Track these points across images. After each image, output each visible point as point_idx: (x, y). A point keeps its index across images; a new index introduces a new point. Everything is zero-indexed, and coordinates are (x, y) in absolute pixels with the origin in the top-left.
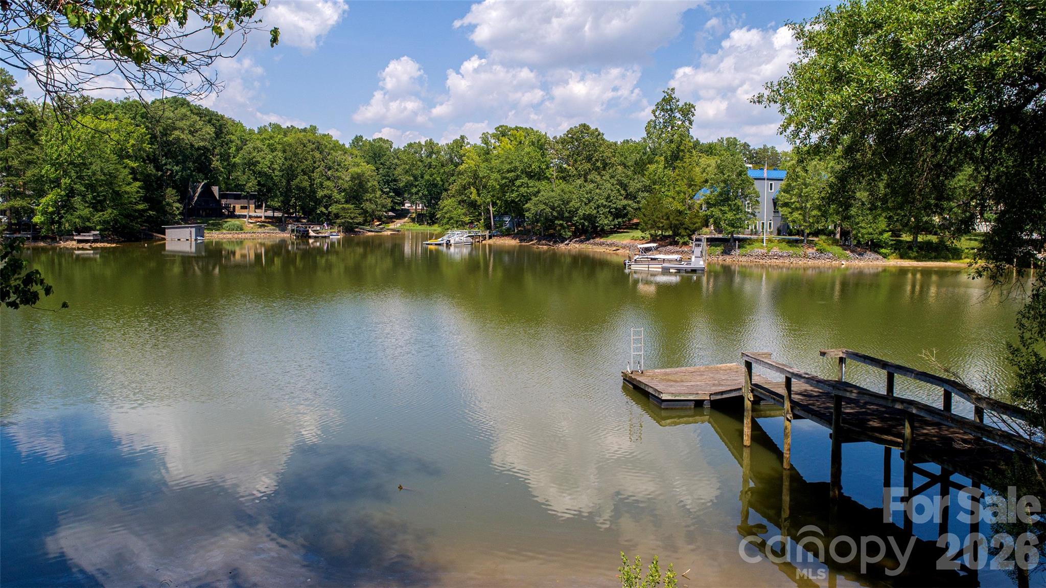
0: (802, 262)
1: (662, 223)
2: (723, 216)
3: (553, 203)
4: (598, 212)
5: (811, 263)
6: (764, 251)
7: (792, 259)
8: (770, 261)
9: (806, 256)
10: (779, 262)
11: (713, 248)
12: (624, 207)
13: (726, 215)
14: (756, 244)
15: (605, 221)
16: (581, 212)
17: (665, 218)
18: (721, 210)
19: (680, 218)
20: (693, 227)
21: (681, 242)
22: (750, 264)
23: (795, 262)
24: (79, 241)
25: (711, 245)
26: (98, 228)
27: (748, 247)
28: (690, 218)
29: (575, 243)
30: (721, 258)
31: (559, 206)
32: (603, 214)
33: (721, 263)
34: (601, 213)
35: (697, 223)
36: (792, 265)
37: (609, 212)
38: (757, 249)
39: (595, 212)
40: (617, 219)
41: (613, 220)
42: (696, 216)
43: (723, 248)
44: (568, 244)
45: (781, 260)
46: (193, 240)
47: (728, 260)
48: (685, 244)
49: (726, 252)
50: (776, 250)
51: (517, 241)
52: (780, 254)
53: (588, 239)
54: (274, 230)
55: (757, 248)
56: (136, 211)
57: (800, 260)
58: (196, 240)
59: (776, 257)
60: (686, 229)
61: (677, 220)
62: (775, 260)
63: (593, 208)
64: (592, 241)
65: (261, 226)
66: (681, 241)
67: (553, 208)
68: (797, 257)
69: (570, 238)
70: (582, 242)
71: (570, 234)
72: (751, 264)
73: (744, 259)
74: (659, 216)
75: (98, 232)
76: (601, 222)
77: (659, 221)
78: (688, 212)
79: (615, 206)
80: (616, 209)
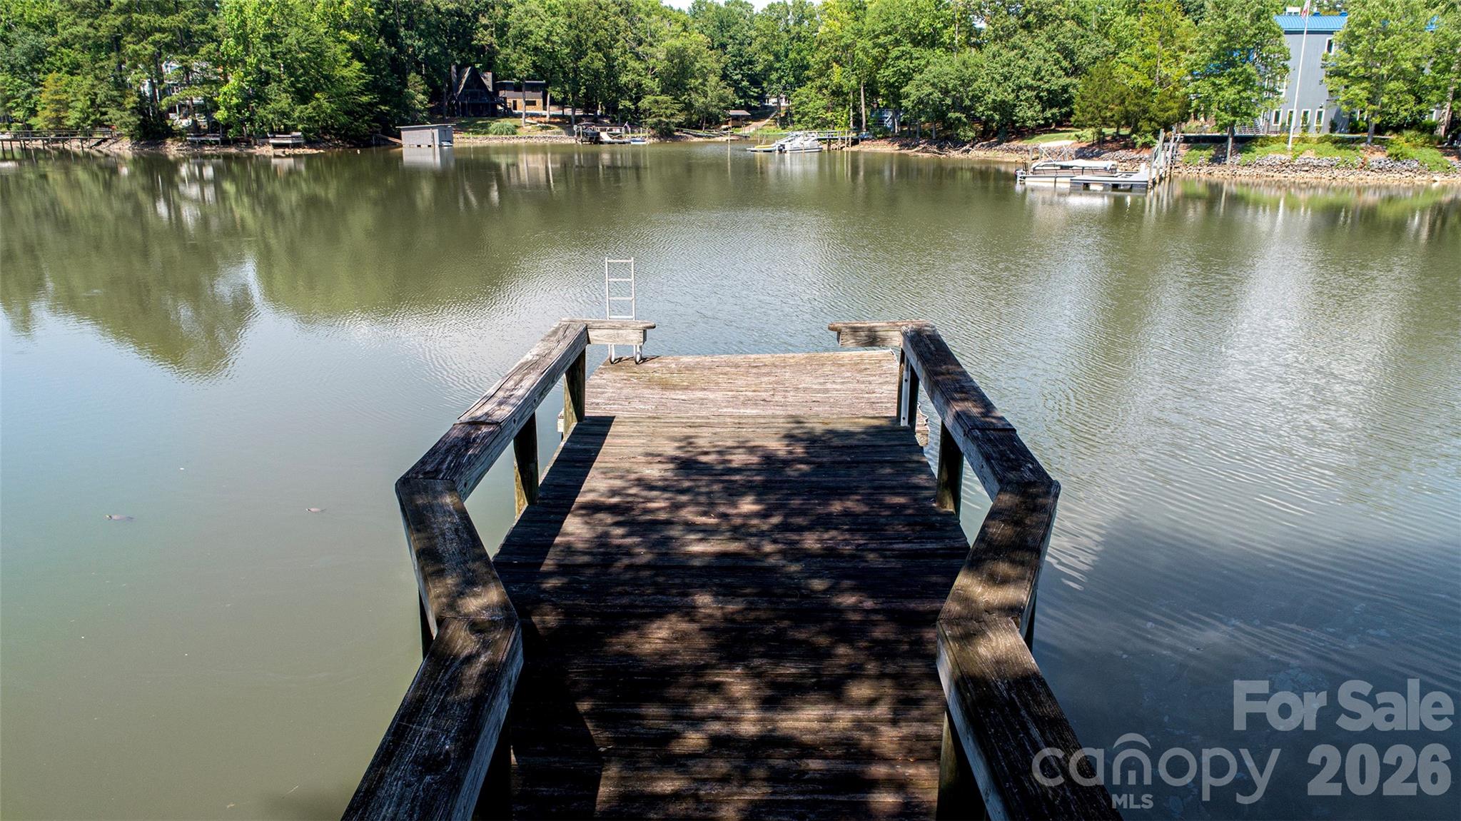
0: (1354, 178)
1: (1112, 110)
2: (1217, 95)
3: (946, 84)
4: (1018, 97)
5: (1372, 178)
6: (1288, 157)
7: (1336, 172)
8: (1294, 174)
9: (1364, 166)
10: (1310, 177)
11: (1194, 151)
12: (1065, 89)
13: (1221, 93)
14: (1275, 146)
15: (1028, 113)
16: (989, 98)
17: (1117, 101)
18: (1214, 84)
19: (1142, 102)
20: (1164, 116)
21: (1140, 143)
22: (1257, 181)
23: (1341, 176)
24: (276, 146)
25: (1191, 148)
26: (300, 127)
27: (1258, 150)
28: (1161, 102)
29: (979, 149)
30: (1205, 169)
31: (955, 89)
32: (1027, 100)
33: (1204, 178)
34: (1023, 98)
35: (1171, 109)
36: (1334, 183)
37: (1038, 97)
38: (1274, 154)
39: (1012, 96)
40: (1051, 108)
41: (1043, 111)
42: (1172, 97)
43: (1213, 152)
44: (968, 151)
45: (1316, 173)
46: (437, 146)
47: (1218, 173)
48: (1147, 146)
49: (1217, 160)
50: (1309, 155)
51: (896, 146)
52: (1316, 162)
53: (999, 143)
54: (558, 133)
55: (1275, 152)
56: (359, 105)
57: (1353, 174)
58: (440, 146)
59: (1307, 168)
60: (1151, 120)
61: (1136, 105)
62: (1303, 173)
63: (1010, 90)
64: (1004, 145)
65: (543, 128)
66: (1140, 141)
67: (946, 92)
68: (1346, 168)
69: (973, 142)
70: (990, 146)
71: (972, 134)
72: (1259, 180)
73: (1246, 171)
74: (1107, 99)
75: (300, 134)
76: (1020, 114)
77: (1107, 108)
78: (1159, 90)
79: (1047, 86)
80: (1049, 91)
